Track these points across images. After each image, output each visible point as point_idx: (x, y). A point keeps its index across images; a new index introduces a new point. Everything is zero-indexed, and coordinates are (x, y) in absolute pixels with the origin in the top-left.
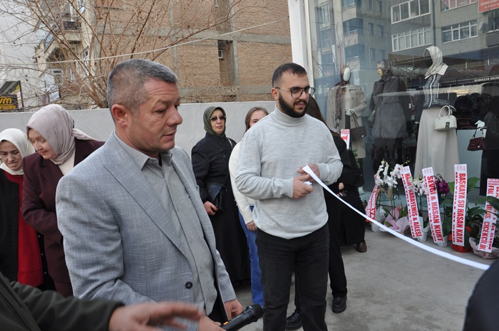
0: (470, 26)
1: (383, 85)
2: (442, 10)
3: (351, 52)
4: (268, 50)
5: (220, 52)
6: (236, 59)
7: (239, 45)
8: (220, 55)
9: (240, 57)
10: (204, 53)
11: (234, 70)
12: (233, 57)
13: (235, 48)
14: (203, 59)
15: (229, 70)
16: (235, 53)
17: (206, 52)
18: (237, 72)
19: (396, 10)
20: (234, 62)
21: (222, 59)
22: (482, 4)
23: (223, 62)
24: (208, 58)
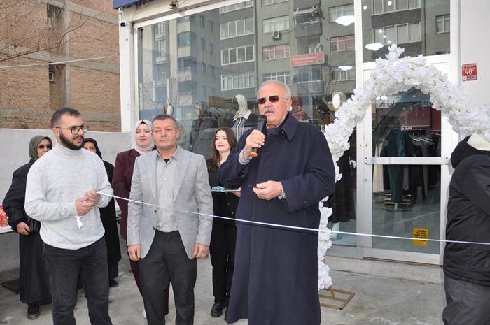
0: (285, 76)
1: (200, 124)
2: (264, 59)
3: (184, 87)
4: (102, 78)
5: (50, 75)
6: (68, 83)
7: (73, 70)
8: (50, 78)
9: (72, 82)
10: (33, 73)
11: (65, 94)
12: (65, 82)
13: (67, 72)
14: (31, 80)
15: (59, 94)
16: (67, 77)
17: (35, 73)
18: (68, 97)
19: (225, 54)
20: (65, 87)
21: (53, 82)
22: (293, 60)
23: (54, 85)
24: (37, 79)
